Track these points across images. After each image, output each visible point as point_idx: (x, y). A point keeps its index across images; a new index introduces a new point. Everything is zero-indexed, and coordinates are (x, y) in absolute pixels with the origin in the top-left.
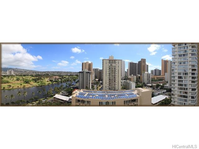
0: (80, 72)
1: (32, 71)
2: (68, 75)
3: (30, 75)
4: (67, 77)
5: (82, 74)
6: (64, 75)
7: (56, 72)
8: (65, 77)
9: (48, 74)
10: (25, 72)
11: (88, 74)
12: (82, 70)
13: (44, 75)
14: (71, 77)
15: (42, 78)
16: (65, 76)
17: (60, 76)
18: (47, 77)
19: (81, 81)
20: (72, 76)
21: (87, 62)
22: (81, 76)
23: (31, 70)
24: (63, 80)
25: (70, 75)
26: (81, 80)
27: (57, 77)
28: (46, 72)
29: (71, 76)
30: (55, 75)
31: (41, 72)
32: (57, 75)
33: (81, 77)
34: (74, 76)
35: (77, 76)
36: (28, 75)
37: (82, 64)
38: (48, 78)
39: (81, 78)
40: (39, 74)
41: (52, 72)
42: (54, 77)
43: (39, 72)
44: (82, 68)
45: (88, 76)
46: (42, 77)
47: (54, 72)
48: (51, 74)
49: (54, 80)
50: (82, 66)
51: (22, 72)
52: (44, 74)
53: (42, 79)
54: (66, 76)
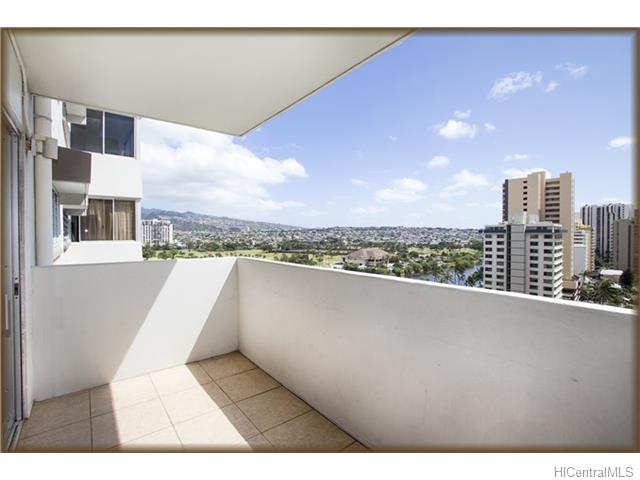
0: (490, 230)
1: (268, 226)
2: (427, 246)
3: (257, 246)
4: (427, 252)
5: (505, 240)
6: (412, 245)
7: (373, 229)
8: (415, 255)
9: (336, 240)
10: (233, 229)
11: (541, 239)
12: (505, 218)
13: (322, 243)
14: (444, 254)
15: (310, 256)
16: (415, 250)
17: (390, 247)
18: (332, 254)
19: (494, 273)
20: (452, 247)
21: (534, 176)
22: (494, 246)
23: (261, 224)
24: (405, 265)
25: (442, 245)
26: (494, 266)
27: (379, 253)
28: (328, 230)
29: (445, 250)
30: (370, 245)
31: (304, 231)
32: (376, 245)
33: (494, 253)
34: (463, 250)
35: (478, 246)
36: (245, 246)
37: (506, 185)
38: (339, 258)
39: (494, 260)
40: (296, 241)
41: (357, 230)
42: (365, 251)
43: (296, 231)
44: (506, 207)
45: (541, 247)
46: (313, 253)
47: (366, 229)
48: (349, 240)
49: (363, 267)
50: (506, 197)
51: (221, 229)
52: (318, 238)
53: (310, 263)
54: (420, 246)
